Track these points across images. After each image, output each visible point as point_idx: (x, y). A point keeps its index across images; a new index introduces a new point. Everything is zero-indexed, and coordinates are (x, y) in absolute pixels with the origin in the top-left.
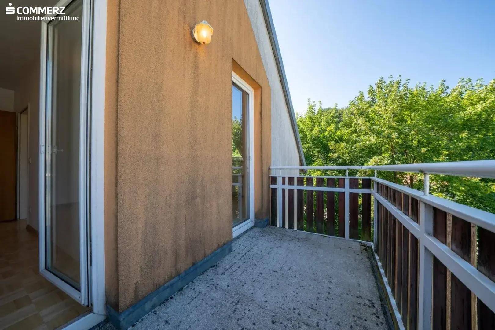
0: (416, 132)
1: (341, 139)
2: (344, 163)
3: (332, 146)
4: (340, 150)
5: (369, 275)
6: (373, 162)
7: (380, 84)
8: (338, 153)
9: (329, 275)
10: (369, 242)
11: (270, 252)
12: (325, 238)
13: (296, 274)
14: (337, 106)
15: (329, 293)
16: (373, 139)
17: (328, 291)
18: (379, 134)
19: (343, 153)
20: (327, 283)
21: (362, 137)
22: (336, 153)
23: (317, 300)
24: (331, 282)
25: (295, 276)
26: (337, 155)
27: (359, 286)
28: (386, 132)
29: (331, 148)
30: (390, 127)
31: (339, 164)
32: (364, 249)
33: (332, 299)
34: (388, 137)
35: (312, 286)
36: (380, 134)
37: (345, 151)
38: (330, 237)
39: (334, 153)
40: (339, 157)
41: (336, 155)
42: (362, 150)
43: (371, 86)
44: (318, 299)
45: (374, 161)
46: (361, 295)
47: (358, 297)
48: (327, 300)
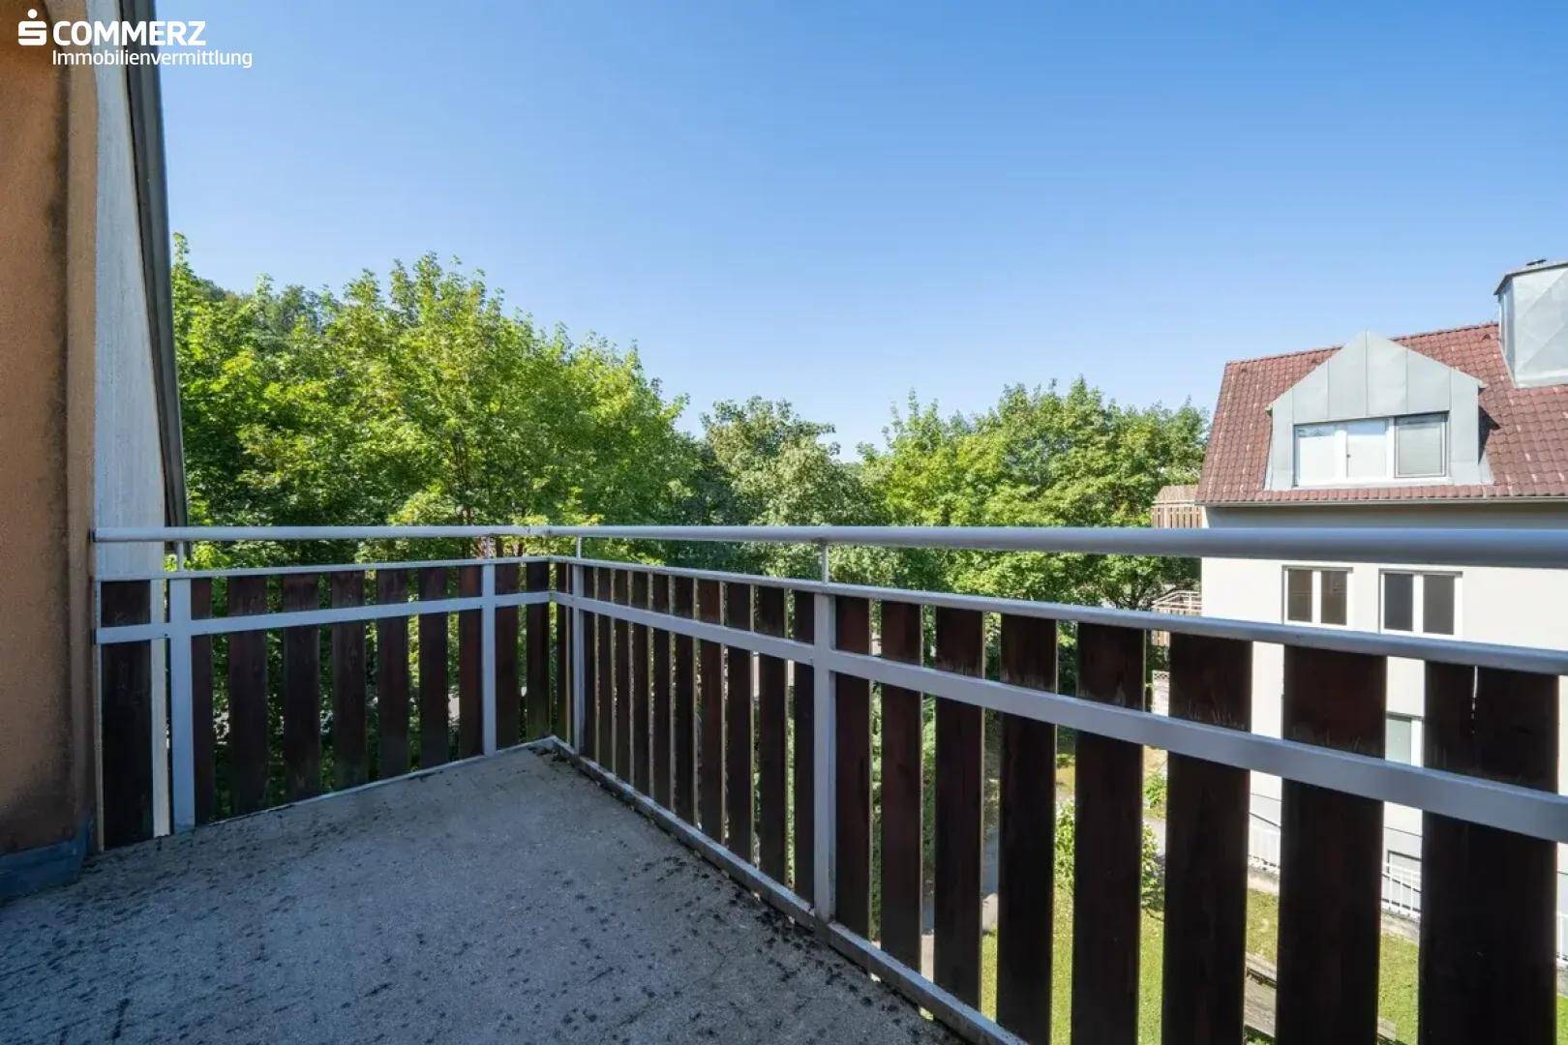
0: (521, 434)
1: (286, 420)
2: (306, 515)
3: (255, 441)
4: (293, 461)
5: (615, 810)
6: (415, 510)
7: (430, 272)
8: (282, 471)
9: (546, 871)
10: (546, 740)
11: (262, 948)
12: (429, 779)
13: (460, 938)
14: (268, 287)
15: (592, 909)
16: (409, 436)
17: (586, 906)
18: (430, 423)
19: (303, 474)
20: (562, 891)
21: (374, 424)
22: (273, 470)
23: (588, 946)
24: (567, 883)
25: (465, 945)
26: (278, 480)
27: (625, 846)
28: (452, 420)
29: (250, 449)
30: (461, 410)
31: (284, 518)
32: (554, 760)
33: (613, 915)
34: (457, 438)
35: (541, 929)
36: (435, 425)
37: (312, 466)
38: (441, 772)
39: (264, 470)
40: (286, 487)
41: (276, 478)
42: (372, 468)
43: (398, 263)
44: (586, 943)
45: (418, 508)
46: (646, 861)
47: (646, 870)
48: (606, 926)
